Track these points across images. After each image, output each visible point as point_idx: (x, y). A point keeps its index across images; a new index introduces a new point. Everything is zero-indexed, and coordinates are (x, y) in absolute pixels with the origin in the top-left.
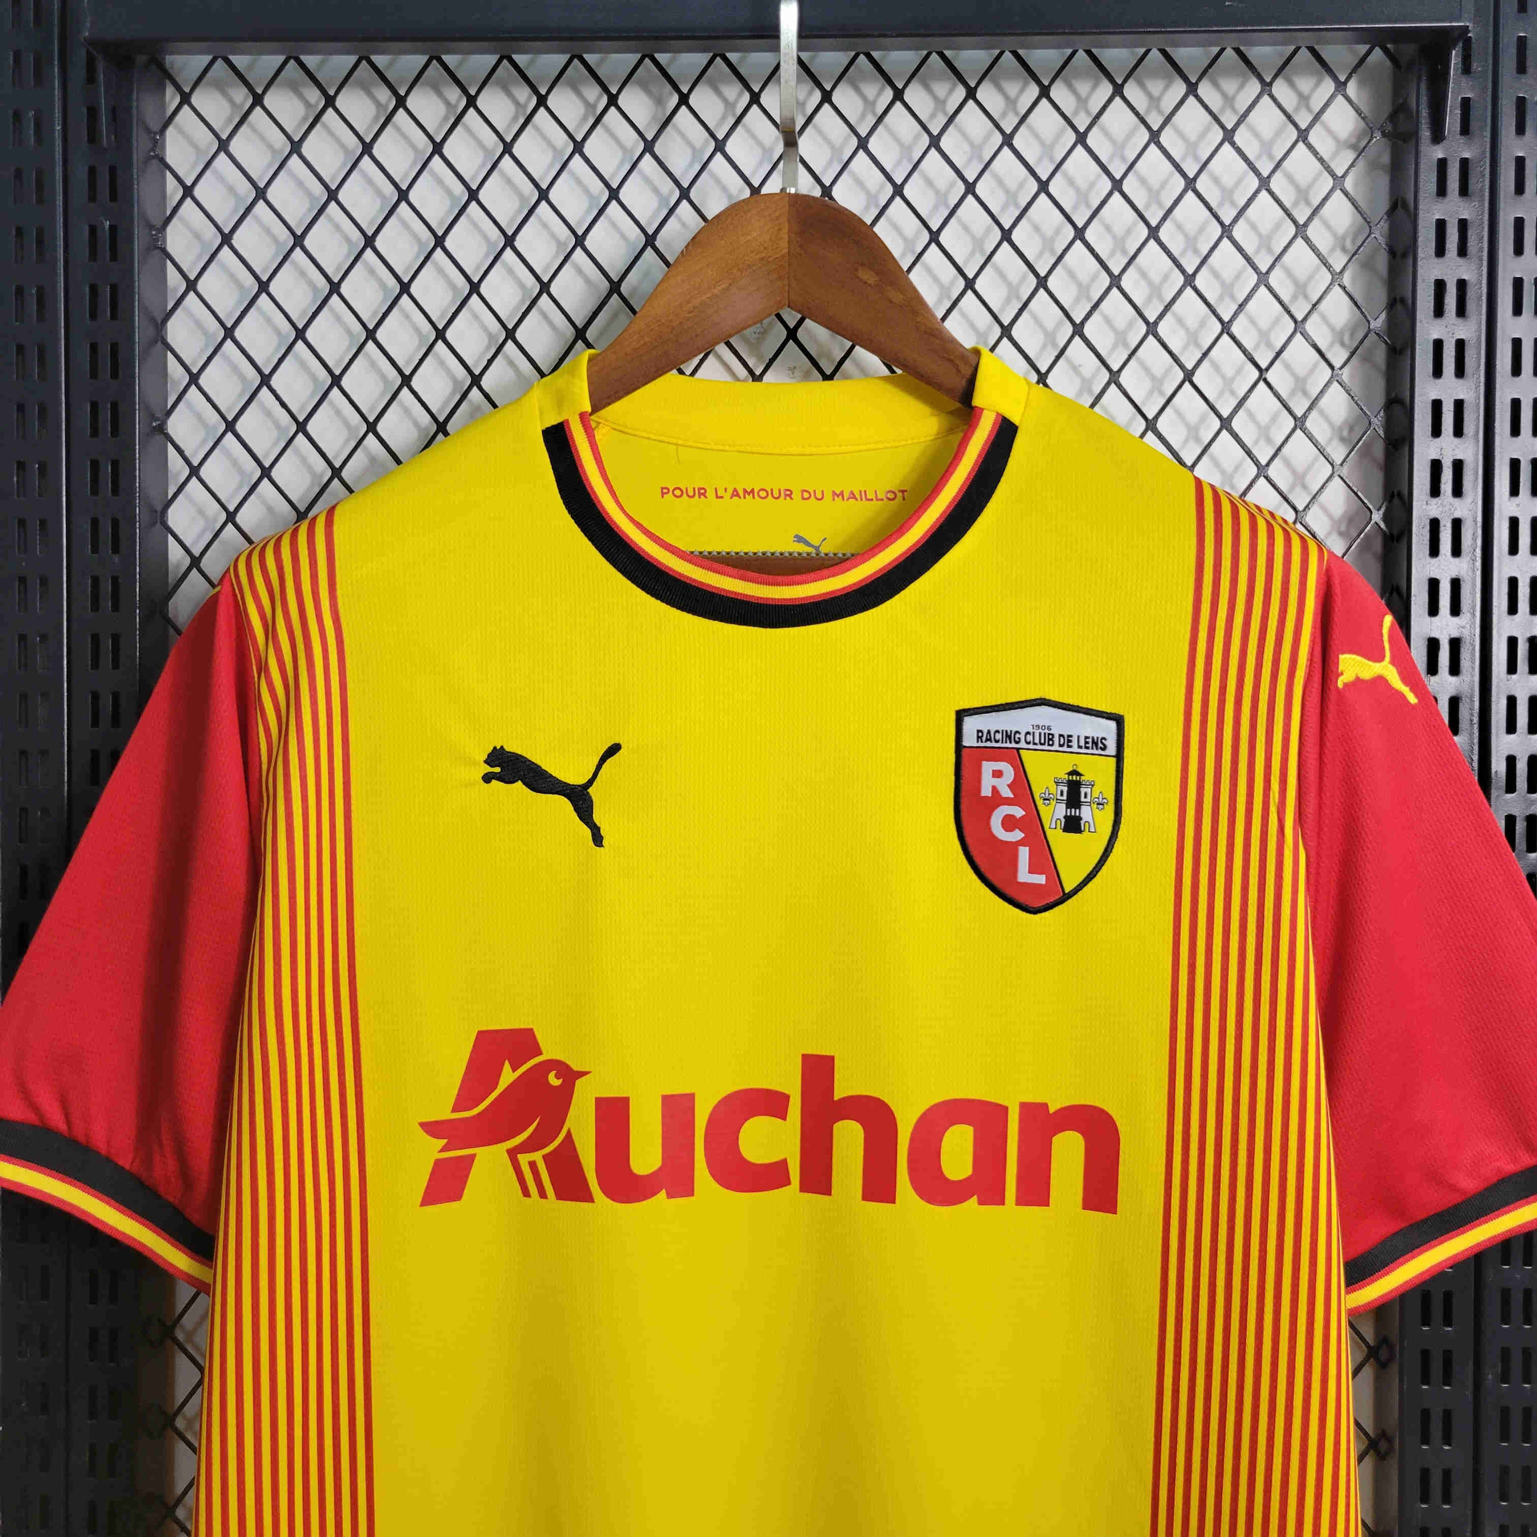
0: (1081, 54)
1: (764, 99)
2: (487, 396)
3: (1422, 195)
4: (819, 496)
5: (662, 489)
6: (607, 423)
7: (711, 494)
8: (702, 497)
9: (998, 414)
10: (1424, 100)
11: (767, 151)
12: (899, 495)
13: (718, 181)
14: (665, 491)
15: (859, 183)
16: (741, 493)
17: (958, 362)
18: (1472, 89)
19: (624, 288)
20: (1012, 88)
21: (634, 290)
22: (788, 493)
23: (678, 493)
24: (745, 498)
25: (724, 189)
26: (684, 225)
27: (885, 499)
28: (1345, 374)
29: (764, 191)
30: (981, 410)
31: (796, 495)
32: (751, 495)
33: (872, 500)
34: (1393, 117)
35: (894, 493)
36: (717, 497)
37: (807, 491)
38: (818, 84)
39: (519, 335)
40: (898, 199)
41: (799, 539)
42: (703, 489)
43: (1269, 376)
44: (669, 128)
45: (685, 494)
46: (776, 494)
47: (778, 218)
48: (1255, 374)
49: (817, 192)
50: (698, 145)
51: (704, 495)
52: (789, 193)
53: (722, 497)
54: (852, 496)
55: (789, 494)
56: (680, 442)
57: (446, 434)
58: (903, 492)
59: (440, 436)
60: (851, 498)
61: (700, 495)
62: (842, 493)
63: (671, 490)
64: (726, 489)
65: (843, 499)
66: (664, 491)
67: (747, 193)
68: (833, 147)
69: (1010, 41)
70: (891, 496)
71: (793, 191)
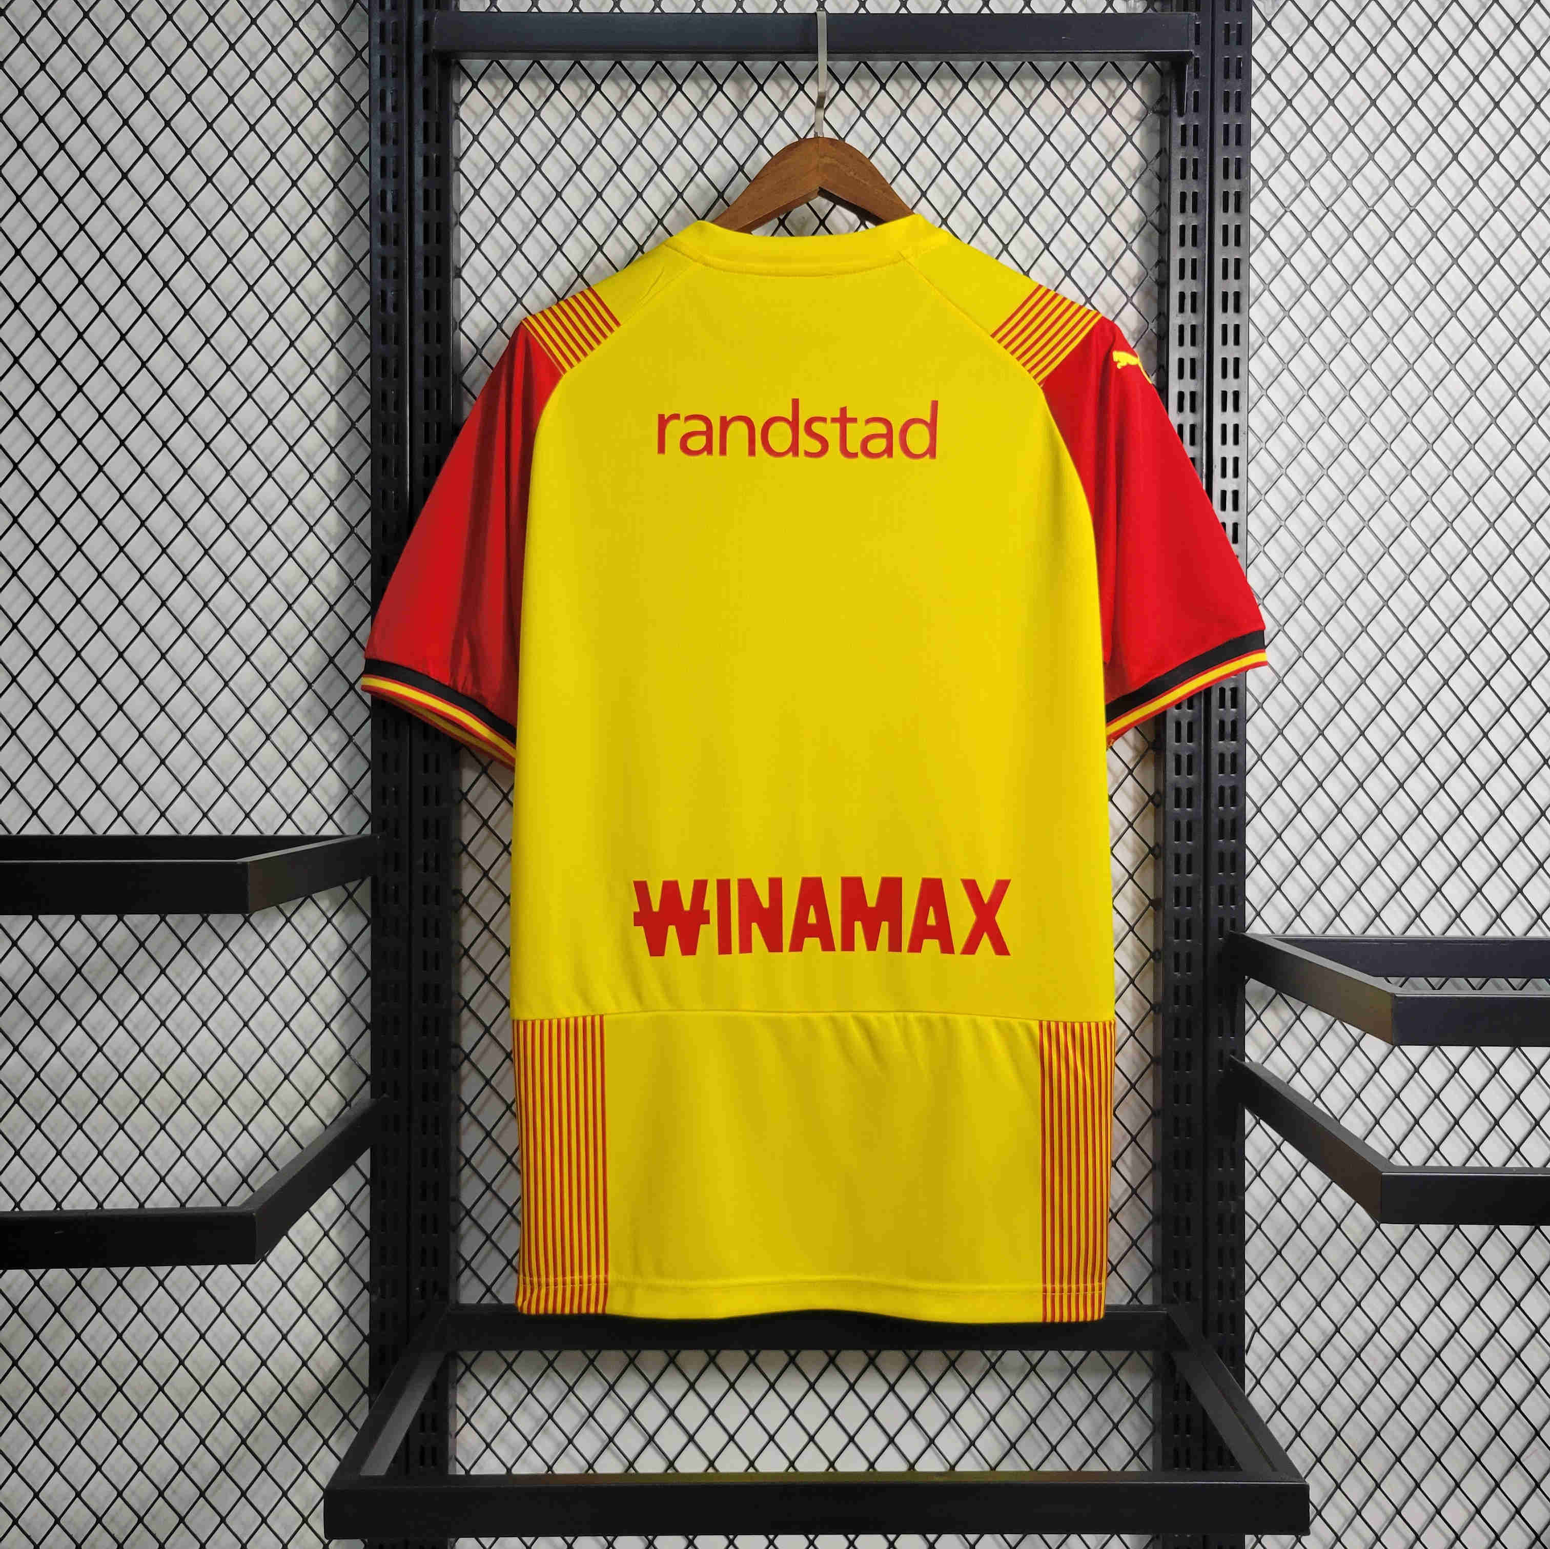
0: (985, 64)
3: (1173, 145)
10: (1174, 92)
18: (1199, 87)
20: (947, 84)
28: (1135, 247)
34: (1159, 101)
43: (1092, 247)
48: (1084, 246)
69: (946, 56)
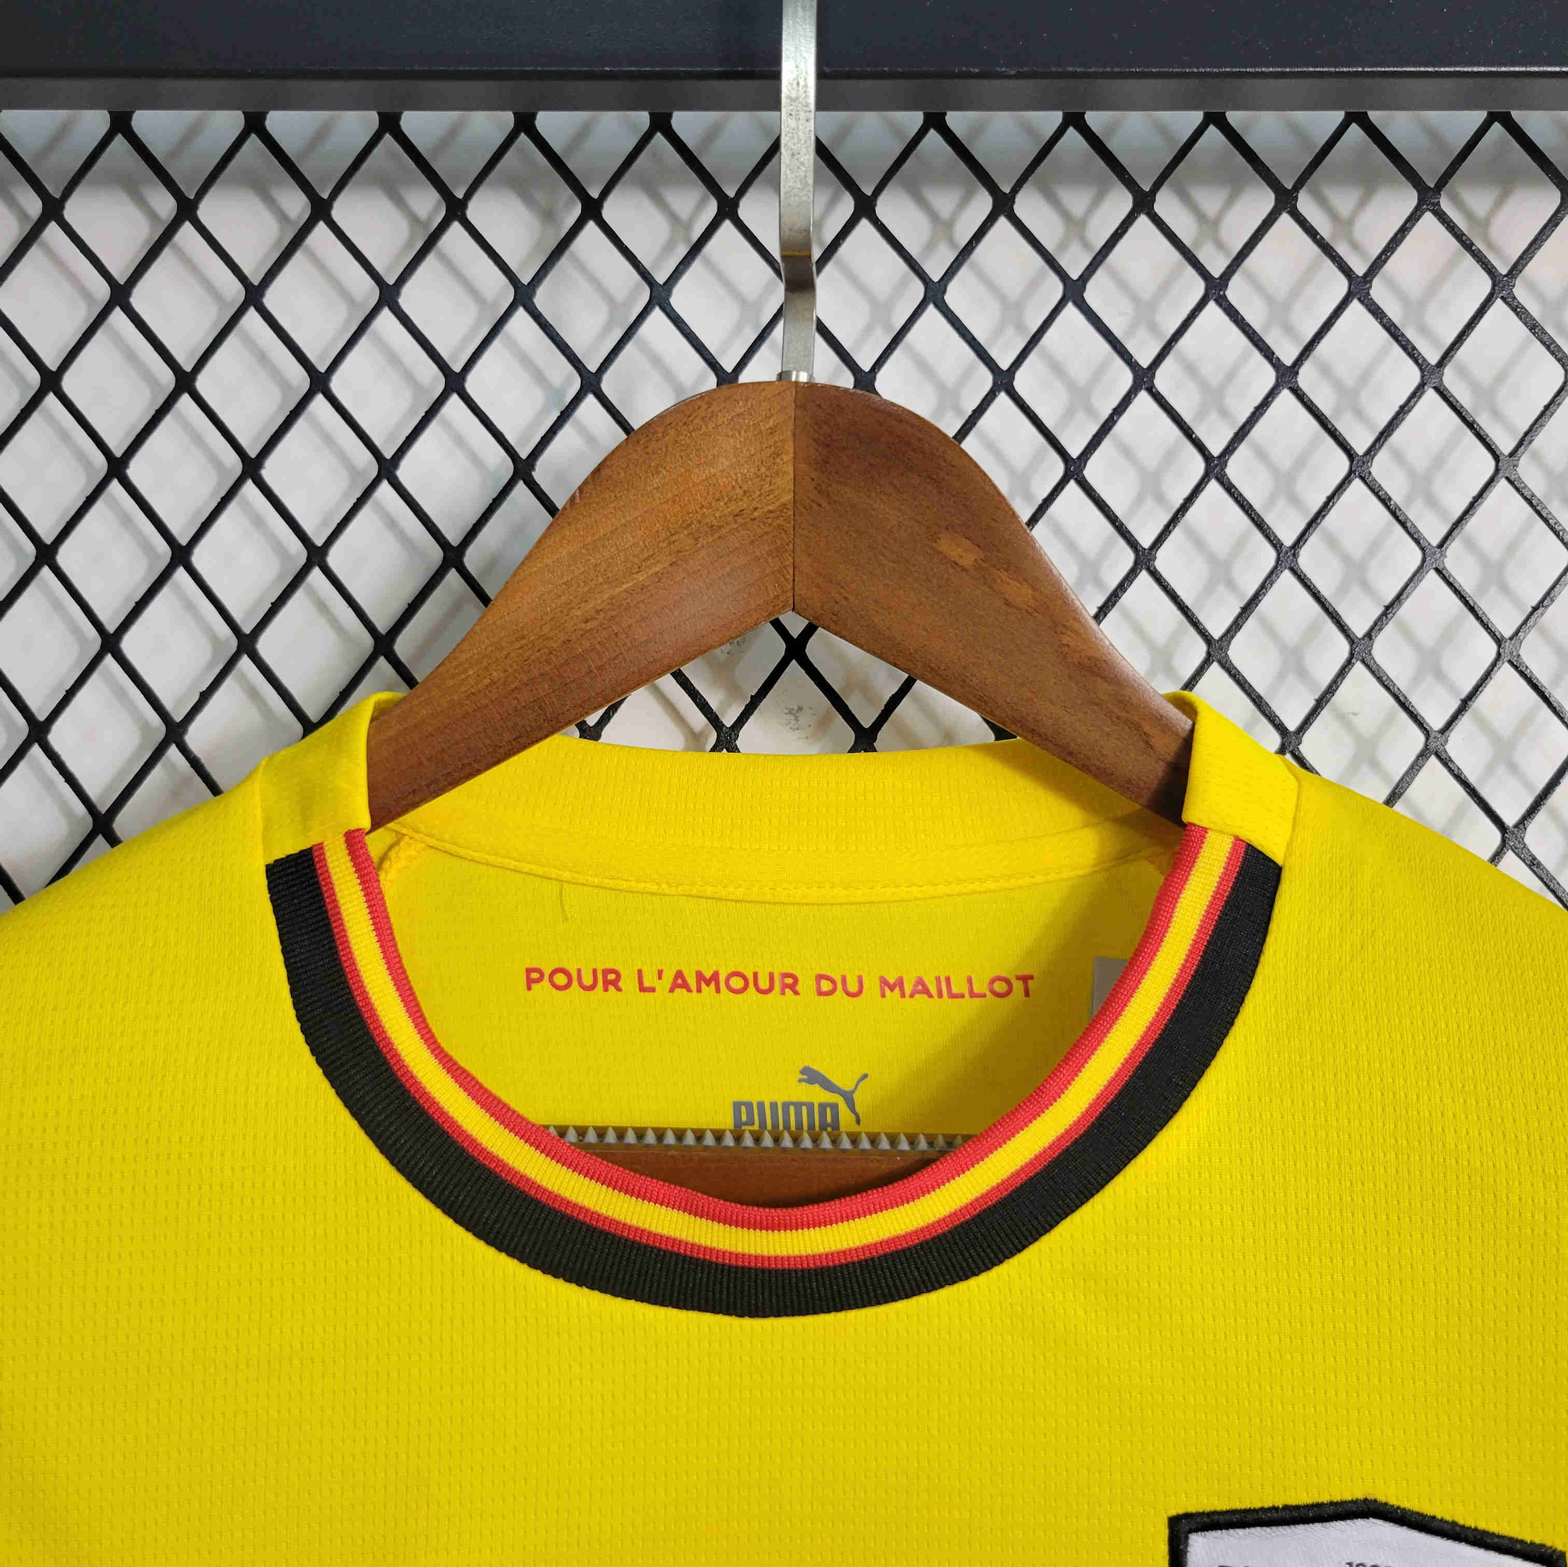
1: (745, 211)
2: (195, 763)
4: (853, 987)
5: (529, 971)
6: (417, 836)
7: (629, 982)
8: (611, 988)
9: (1237, 839)
11: (747, 306)
12: (1018, 986)
13: (656, 361)
14: (535, 975)
15: (924, 367)
16: (692, 982)
17: (1147, 728)
19: (472, 559)
21: (492, 564)
22: (789, 981)
23: (561, 979)
24: (699, 990)
25: (668, 375)
26: (591, 440)
27: (988, 994)
29: (745, 377)
30: (1203, 831)
31: (806, 985)
32: (713, 985)
33: (962, 996)
35: (1007, 981)
36: (643, 989)
37: (828, 978)
38: (849, 184)
39: (264, 646)
40: (1003, 398)
41: (811, 1076)
42: (614, 971)
44: (564, 262)
45: (575, 983)
46: (764, 984)
47: (772, 431)
49: (846, 380)
50: (620, 295)
51: (615, 983)
52: (797, 383)
53: (652, 990)
54: (921, 988)
55: (791, 983)
56: (567, 875)
57: (113, 841)
58: (1025, 979)
59: (100, 840)
60: (920, 992)
61: (607, 984)
62: (900, 983)
63: (547, 972)
64: (660, 974)
65: (903, 995)
66: (533, 977)
67: (711, 382)
68: (873, 301)
70: (1000, 987)
71: (803, 377)
